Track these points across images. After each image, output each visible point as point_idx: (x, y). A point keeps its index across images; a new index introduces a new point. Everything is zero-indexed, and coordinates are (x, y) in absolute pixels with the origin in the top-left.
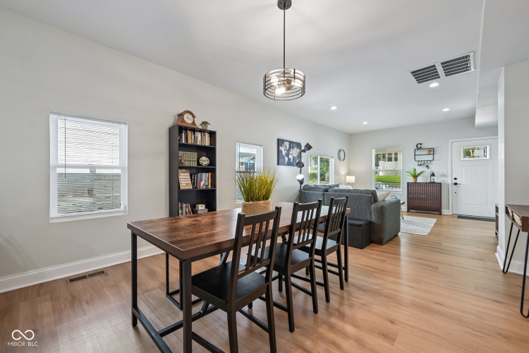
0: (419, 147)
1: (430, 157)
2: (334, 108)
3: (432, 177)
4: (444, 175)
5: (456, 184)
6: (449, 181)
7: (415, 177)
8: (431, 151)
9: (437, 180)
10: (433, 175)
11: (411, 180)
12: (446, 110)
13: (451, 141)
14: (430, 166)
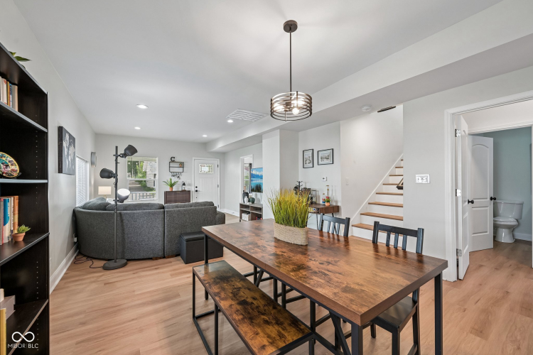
0: (172, 160)
1: (181, 170)
2: (142, 107)
3: (184, 186)
4: (190, 185)
5: (196, 191)
6: (192, 189)
7: (172, 186)
8: (182, 165)
9: (187, 188)
10: (184, 184)
11: (168, 189)
12: (205, 136)
13: (193, 158)
14: (180, 177)
